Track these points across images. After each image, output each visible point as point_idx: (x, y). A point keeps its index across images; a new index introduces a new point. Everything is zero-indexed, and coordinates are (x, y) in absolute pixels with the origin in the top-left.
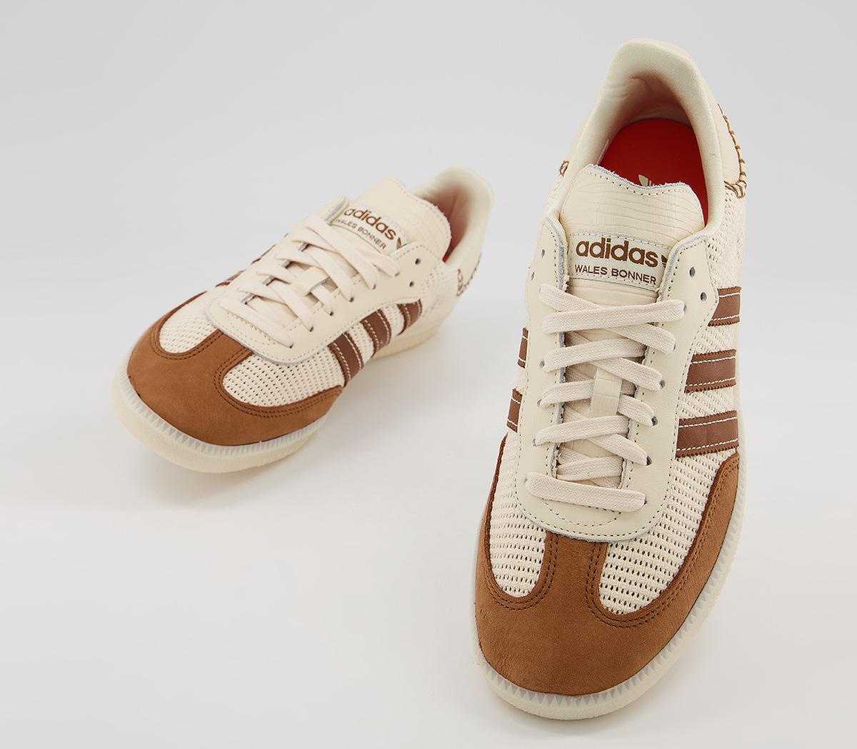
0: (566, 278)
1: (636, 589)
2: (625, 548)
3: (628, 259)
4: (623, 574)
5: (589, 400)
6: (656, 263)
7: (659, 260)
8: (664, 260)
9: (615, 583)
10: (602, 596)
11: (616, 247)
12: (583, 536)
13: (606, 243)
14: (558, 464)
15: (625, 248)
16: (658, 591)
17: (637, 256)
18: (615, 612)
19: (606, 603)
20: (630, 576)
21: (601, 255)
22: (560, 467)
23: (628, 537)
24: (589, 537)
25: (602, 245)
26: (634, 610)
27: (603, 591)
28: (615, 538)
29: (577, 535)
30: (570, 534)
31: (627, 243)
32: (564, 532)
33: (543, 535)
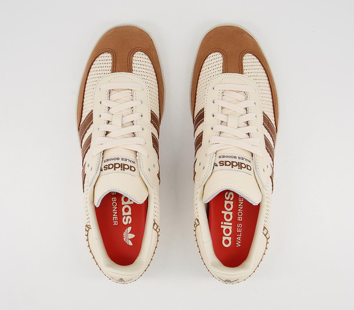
13: (123, 169)
21: (124, 165)
24: (118, 73)
31: (115, 170)
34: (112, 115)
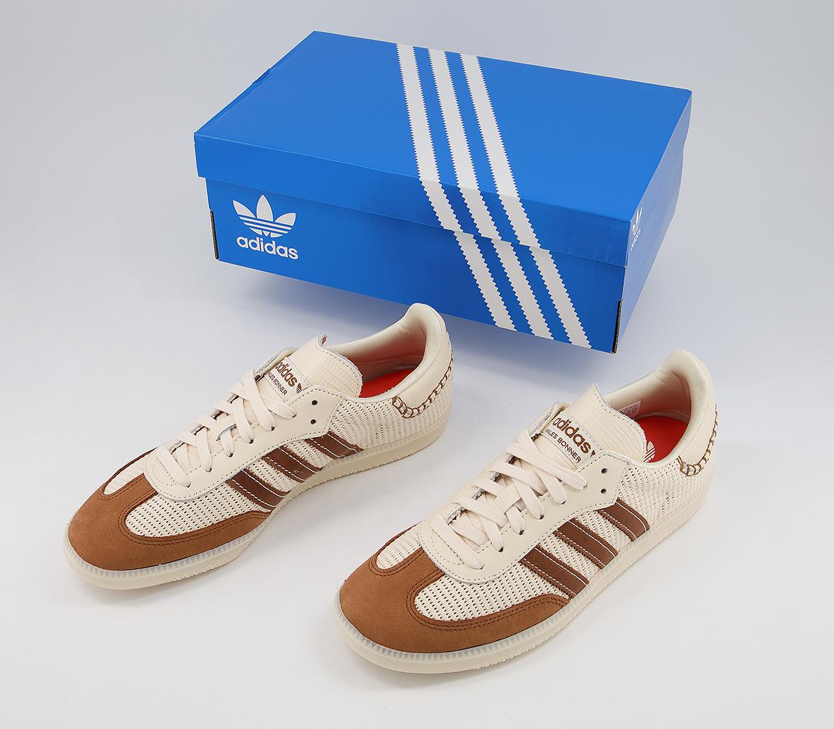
0: (538, 432)
1: (439, 607)
2: (452, 583)
3: (572, 438)
4: (439, 595)
5: (496, 497)
6: (587, 452)
7: (590, 451)
8: (593, 453)
9: (431, 596)
10: (418, 597)
11: (570, 427)
12: (435, 561)
14: (455, 519)
15: (575, 431)
16: (450, 618)
17: (578, 440)
18: (418, 610)
19: (417, 601)
20: (441, 599)
22: (454, 520)
23: (457, 578)
24: (438, 564)
25: (565, 423)
26: (429, 617)
27: (421, 594)
28: (450, 574)
29: (432, 558)
30: (430, 556)
31: (578, 429)
32: (428, 553)
33: (417, 547)
34: (505, 513)
